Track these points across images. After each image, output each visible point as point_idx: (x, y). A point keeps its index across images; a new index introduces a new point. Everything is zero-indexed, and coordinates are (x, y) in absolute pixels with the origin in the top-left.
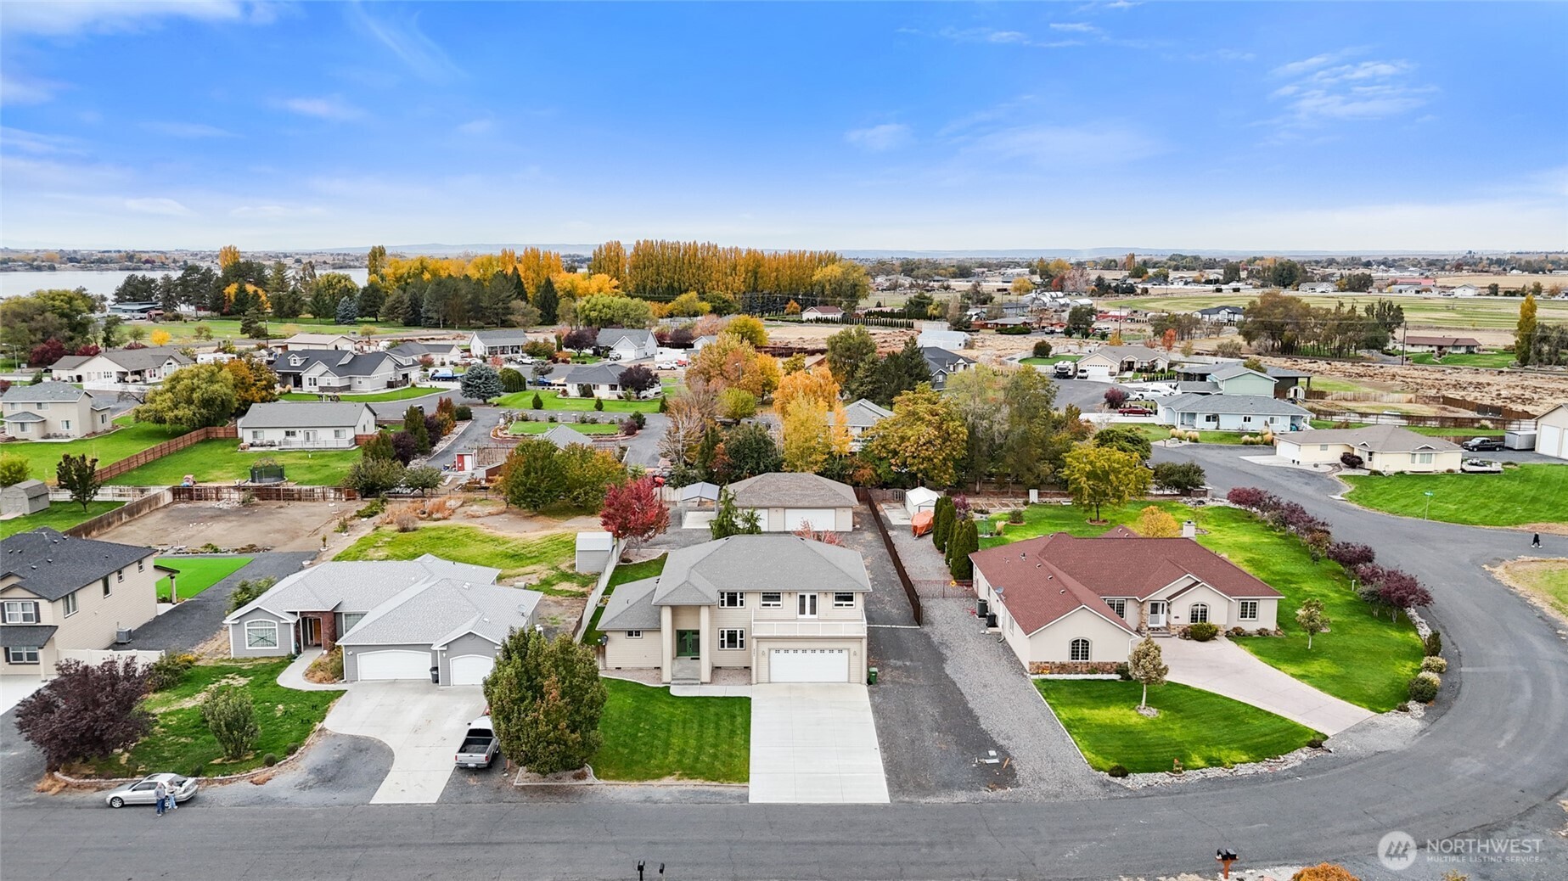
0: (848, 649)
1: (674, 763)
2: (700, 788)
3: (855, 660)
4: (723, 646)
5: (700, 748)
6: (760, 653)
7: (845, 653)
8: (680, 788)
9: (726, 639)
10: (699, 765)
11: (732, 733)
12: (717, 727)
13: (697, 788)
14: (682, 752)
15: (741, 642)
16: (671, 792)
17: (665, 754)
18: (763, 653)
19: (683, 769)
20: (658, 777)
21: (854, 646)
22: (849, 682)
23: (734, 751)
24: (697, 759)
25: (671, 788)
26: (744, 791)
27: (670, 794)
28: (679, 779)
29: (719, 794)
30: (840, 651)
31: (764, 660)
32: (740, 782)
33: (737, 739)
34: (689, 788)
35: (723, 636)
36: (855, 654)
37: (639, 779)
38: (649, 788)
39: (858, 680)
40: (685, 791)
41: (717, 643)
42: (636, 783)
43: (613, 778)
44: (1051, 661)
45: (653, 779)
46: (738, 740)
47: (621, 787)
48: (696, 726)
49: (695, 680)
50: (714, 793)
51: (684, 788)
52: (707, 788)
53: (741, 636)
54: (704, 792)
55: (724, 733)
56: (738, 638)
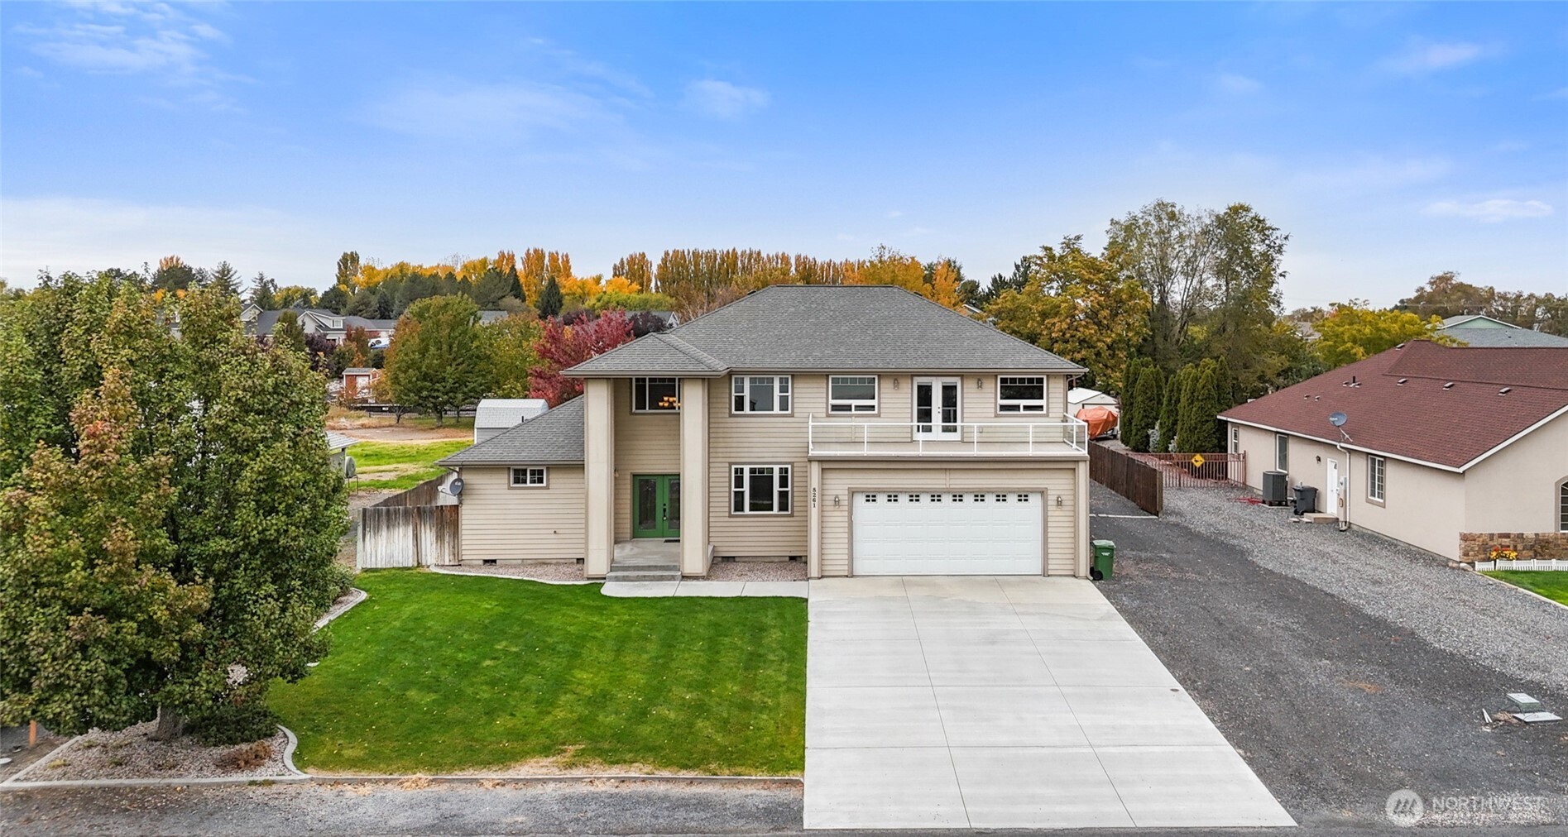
0: (1043, 492)
1: (565, 724)
2: (640, 788)
3: (1058, 517)
4: (739, 506)
5: (656, 692)
6: (829, 502)
7: (1035, 501)
8: (567, 789)
9: (746, 488)
10: (645, 730)
11: (754, 660)
12: (713, 647)
13: (625, 789)
14: (601, 699)
15: (783, 496)
16: (536, 799)
17: (545, 704)
18: (837, 502)
19: (593, 739)
20: (504, 758)
21: (1057, 484)
22: (1045, 574)
23: (756, 697)
24: (641, 715)
25: (538, 790)
26: (786, 795)
27: (533, 805)
28: (570, 766)
29: (703, 804)
30: (1023, 497)
31: (837, 518)
32: (773, 769)
33: (766, 672)
34: (600, 787)
35: (739, 482)
36: (1059, 503)
37: (435, 765)
38: (462, 790)
39: (1067, 568)
40: (583, 799)
41: (724, 501)
42: (423, 776)
43: (354, 764)
44: (1514, 531)
45: (486, 764)
46: (773, 673)
47: (367, 789)
48: (653, 648)
49: (671, 571)
50: (683, 803)
51: (583, 789)
52: (660, 789)
53: (784, 482)
54: (649, 799)
55: (728, 660)
56: (776, 488)
